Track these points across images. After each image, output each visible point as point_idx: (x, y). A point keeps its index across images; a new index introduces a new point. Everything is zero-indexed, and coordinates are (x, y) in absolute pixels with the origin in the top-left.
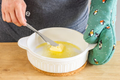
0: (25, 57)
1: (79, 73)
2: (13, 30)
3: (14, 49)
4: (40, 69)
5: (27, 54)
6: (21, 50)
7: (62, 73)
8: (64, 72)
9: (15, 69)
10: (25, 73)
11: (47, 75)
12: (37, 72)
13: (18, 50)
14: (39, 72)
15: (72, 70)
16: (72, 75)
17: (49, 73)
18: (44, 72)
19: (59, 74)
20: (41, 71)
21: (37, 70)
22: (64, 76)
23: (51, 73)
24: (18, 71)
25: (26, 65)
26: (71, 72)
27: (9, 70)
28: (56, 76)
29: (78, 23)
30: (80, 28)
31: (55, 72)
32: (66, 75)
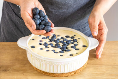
0: (25, 57)
1: (79, 74)
2: (20, 30)
3: (13, 49)
4: (40, 69)
5: (26, 54)
6: (21, 50)
7: (62, 73)
8: (64, 72)
9: (15, 69)
10: (25, 74)
11: (47, 75)
12: (37, 72)
13: (18, 50)
14: (39, 72)
15: (72, 71)
16: (72, 75)
17: (49, 73)
18: (43, 72)
19: (59, 74)
20: (41, 71)
21: (37, 71)
22: (65, 76)
23: (51, 73)
24: (17, 71)
25: (26, 65)
26: (71, 72)
27: (9, 70)
28: (56, 76)
29: (85, 25)
30: (88, 30)
31: (55, 72)
32: (66, 75)
